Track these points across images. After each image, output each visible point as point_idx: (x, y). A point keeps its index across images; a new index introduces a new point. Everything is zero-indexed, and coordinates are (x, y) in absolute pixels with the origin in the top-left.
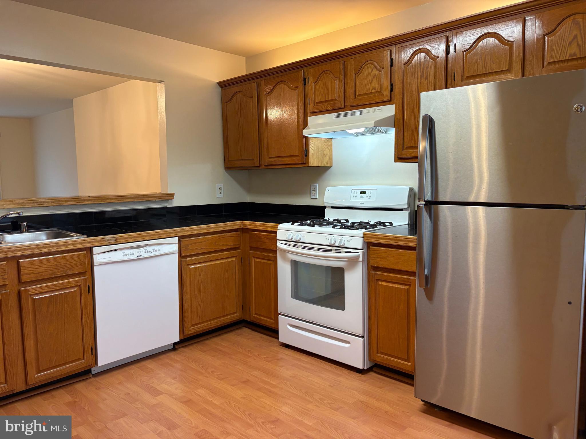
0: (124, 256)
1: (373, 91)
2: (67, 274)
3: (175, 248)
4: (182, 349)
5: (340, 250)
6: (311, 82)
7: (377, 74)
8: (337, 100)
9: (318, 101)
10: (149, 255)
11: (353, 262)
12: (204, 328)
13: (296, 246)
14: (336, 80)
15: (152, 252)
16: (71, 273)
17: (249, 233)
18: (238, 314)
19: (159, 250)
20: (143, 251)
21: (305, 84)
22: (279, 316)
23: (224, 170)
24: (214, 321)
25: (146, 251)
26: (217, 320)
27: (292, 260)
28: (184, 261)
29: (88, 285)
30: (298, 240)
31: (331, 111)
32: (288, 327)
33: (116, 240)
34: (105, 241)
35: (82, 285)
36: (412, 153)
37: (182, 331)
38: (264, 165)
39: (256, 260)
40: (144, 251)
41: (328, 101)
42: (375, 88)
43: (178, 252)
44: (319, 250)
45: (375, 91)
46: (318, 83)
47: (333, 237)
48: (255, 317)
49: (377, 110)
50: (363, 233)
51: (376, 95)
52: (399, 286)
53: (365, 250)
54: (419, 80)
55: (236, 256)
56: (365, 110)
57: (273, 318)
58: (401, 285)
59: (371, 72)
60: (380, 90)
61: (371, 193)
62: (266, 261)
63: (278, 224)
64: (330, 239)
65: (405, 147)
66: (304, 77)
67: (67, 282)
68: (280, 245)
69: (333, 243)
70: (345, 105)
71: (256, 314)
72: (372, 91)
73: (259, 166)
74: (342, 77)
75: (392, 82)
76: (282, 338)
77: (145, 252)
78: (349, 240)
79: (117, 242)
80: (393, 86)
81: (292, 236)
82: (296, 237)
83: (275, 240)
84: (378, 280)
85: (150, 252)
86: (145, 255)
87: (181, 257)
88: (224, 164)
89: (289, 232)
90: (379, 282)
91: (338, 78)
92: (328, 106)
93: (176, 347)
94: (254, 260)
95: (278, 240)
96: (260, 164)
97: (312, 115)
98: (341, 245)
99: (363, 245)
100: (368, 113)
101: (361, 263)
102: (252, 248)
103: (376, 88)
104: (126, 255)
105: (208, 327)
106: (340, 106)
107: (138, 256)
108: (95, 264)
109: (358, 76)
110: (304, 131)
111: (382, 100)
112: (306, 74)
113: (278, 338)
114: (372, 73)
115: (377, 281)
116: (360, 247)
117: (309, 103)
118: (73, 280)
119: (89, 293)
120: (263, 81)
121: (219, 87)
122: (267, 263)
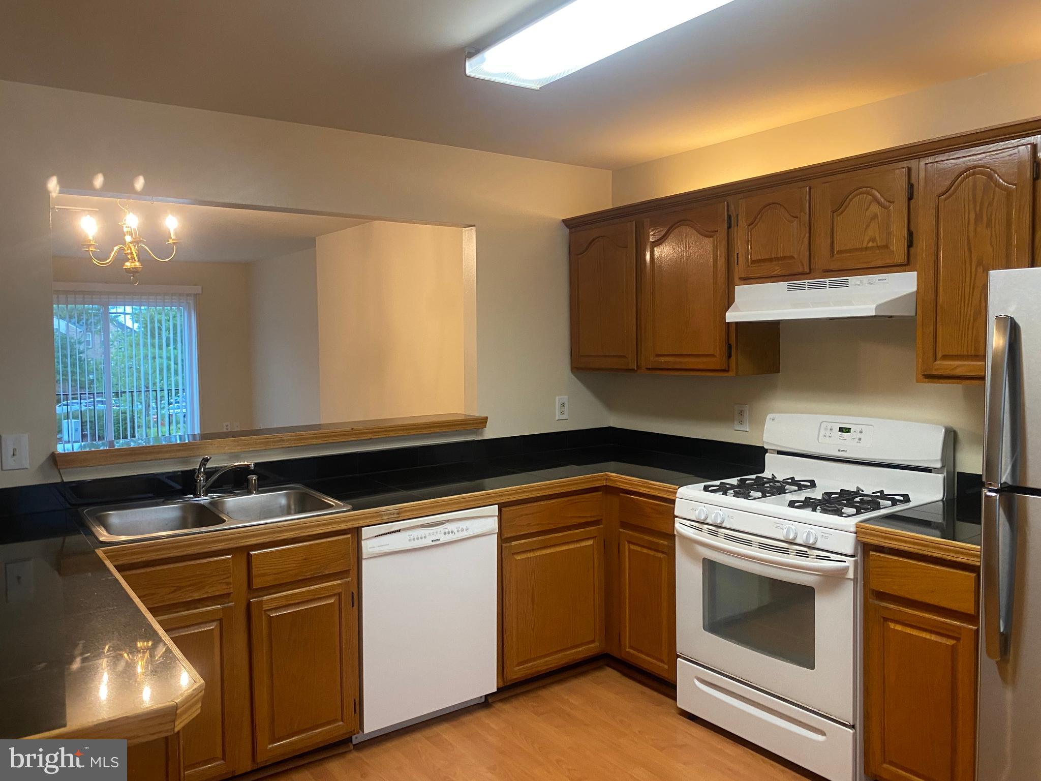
0: (410, 540)
1: (871, 244)
2: (320, 574)
3: (492, 524)
4: (500, 704)
5: (807, 552)
6: (743, 223)
7: (878, 213)
8: (796, 257)
9: (755, 259)
10: (450, 537)
11: (834, 579)
12: (540, 669)
13: (715, 534)
14: (792, 222)
15: (456, 533)
16: (327, 573)
17: (619, 495)
18: (597, 644)
19: (467, 529)
20: (440, 531)
21: (729, 227)
22: (679, 659)
23: (570, 371)
24: (556, 656)
25: (447, 531)
26: (560, 655)
27: (704, 559)
28: (506, 547)
29: (352, 593)
30: (718, 522)
31: (781, 278)
32: (697, 682)
33: (398, 514)
34: (381, 516)
35: (343, 593)
36: (955, 368)
37: (501, 672)
38: (647, 368)
39: (632, 547)
40: (443, 531)
41: (777, 259)
42: (875, 239)
43: (497, 532)
44: (762, 546)
45: (875, 244)
46: (756, 225)
47: (791, 526)
48: (628, 652)
49: (879, 280)
50: (856, 524)
51: (878, 252)
52: (934, 638)
53: (858, 558)
54: (972, 228)
55: (596, 537)
56: (852, 280)
57: (666, 660)
58: (938, 637)
59: (867, 210)
60: (885, 244)
61: (861, 432)
62: (652, 553)
63: (677, 487)
64: (785, 530)
65: (939, 355)
66: (728, 215)
67: (320, 589)
68: (680, 527)
69: (791, 537)
70: (812, 267)
71: (631, 647)
72: (868, 243)
73: (636, 369)
74: (805, 218)
75: (912, 228)
76: (684, 701)
77: (445, 533)
78: (827, 535)
79: (400, 516)
80: (915, 235)
81: (706, 513)
82: (715, 517)
83: (672, 517)
84: (886, 619)
85: (452, 532)
86: (444, 539)
87: (503, 540)
88: (570, 360)
89: (700, 506)
90: (890, 623)
91: (797, 218)
92: (777, 268)
93: (490, 701)
94: (629, 549)
95: (677, 517)
96: (637, 366)
97: (742, 282)
98: (809, 544)
99: (856, 548)
100: (859, 285)
101: (851, 583)
102: (624, 525)
103: (878, 239)
104: (414, 539)
105: (545, 668)
106: (801, 270)
107: (432, 541)
108: (364, 556)
109: (838, 216)
110: (727, 314)
111: (889, 261)
112: (732, 207)
113: (675, 699)
114: (869, 210)
115: (884, 621)
116: (850, 551)
117: (738, 262)
118: (329, 584)
119: (353, 606)
120: (648, 219)
121: (565, 227)
122: (653, 556)
